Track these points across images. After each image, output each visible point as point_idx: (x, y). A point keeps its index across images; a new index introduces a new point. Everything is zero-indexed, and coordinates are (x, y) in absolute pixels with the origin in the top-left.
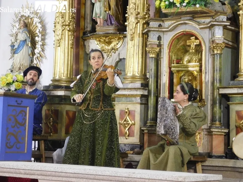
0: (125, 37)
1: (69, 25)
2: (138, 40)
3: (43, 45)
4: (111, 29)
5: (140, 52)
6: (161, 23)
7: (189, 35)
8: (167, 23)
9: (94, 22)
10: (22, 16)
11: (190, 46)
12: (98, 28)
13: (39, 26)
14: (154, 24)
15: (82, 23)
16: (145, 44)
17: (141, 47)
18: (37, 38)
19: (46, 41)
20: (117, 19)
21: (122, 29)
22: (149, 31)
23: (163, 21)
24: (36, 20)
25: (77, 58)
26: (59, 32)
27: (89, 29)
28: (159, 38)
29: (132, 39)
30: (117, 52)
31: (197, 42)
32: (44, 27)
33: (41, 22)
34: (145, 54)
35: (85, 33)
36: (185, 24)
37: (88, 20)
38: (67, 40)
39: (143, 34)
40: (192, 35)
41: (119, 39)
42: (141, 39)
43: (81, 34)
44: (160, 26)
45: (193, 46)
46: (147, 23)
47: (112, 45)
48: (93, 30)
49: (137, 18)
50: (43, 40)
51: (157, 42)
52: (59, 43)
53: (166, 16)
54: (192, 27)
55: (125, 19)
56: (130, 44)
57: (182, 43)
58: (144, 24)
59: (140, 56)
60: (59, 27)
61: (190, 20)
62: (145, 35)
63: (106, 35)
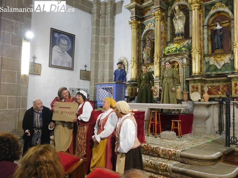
0: (154, 64)
1: (135, 61)
2: (158, 65)
3: (127, 69)
4: (149, 62)
5: (159, 68)
6: (166, 59)
7: (175, 62)
8: (168, 59)
9: (143, 60)
10: (121, 60)
11: (175, 65)
12: (145, 62)
13: (126, 63)
14: (163, 59)
15: (140, 61)
16: (160, 66)
17: (159, 67)
18: (125, 67)
19: (128, 67)
20: (151, 58)
21: (152, 62)
22: (161, 61)
23: (166, 58)
24: (125, 61)
25: (138, 72)
26: (132, 64)
27: (142, 62)
28: (165, 63)
29: (156, 64)
30: (151, 69)
31: (178, 64)
32: (128, 63)
33: (127, 61)
34: (160, 69)
35: (140, 64)
36: (173, 58)
37: (142, 60)
38: (135, 67)
39: (159, 62)
40: (176, 62)
41: (152, 65)
42: (159, 64)
43: (139, 64)
44: (165, 59)
45: (176, 65)
46: (161, 59)
47: (149, 67)
48: (143, 62)
49: (157, 57)
50: (127, 67)
51: (164, 65)
52: (132, 67)
53: (167, 56)
54: (176, 59)
55: (153, 58)
56: (155, 66)
57: (173, 65)
58: (160, 59)
59: (159, 70)
60: (132, 62)
61: (175, 57)
62: (160, 63)
63: (148, 64)
